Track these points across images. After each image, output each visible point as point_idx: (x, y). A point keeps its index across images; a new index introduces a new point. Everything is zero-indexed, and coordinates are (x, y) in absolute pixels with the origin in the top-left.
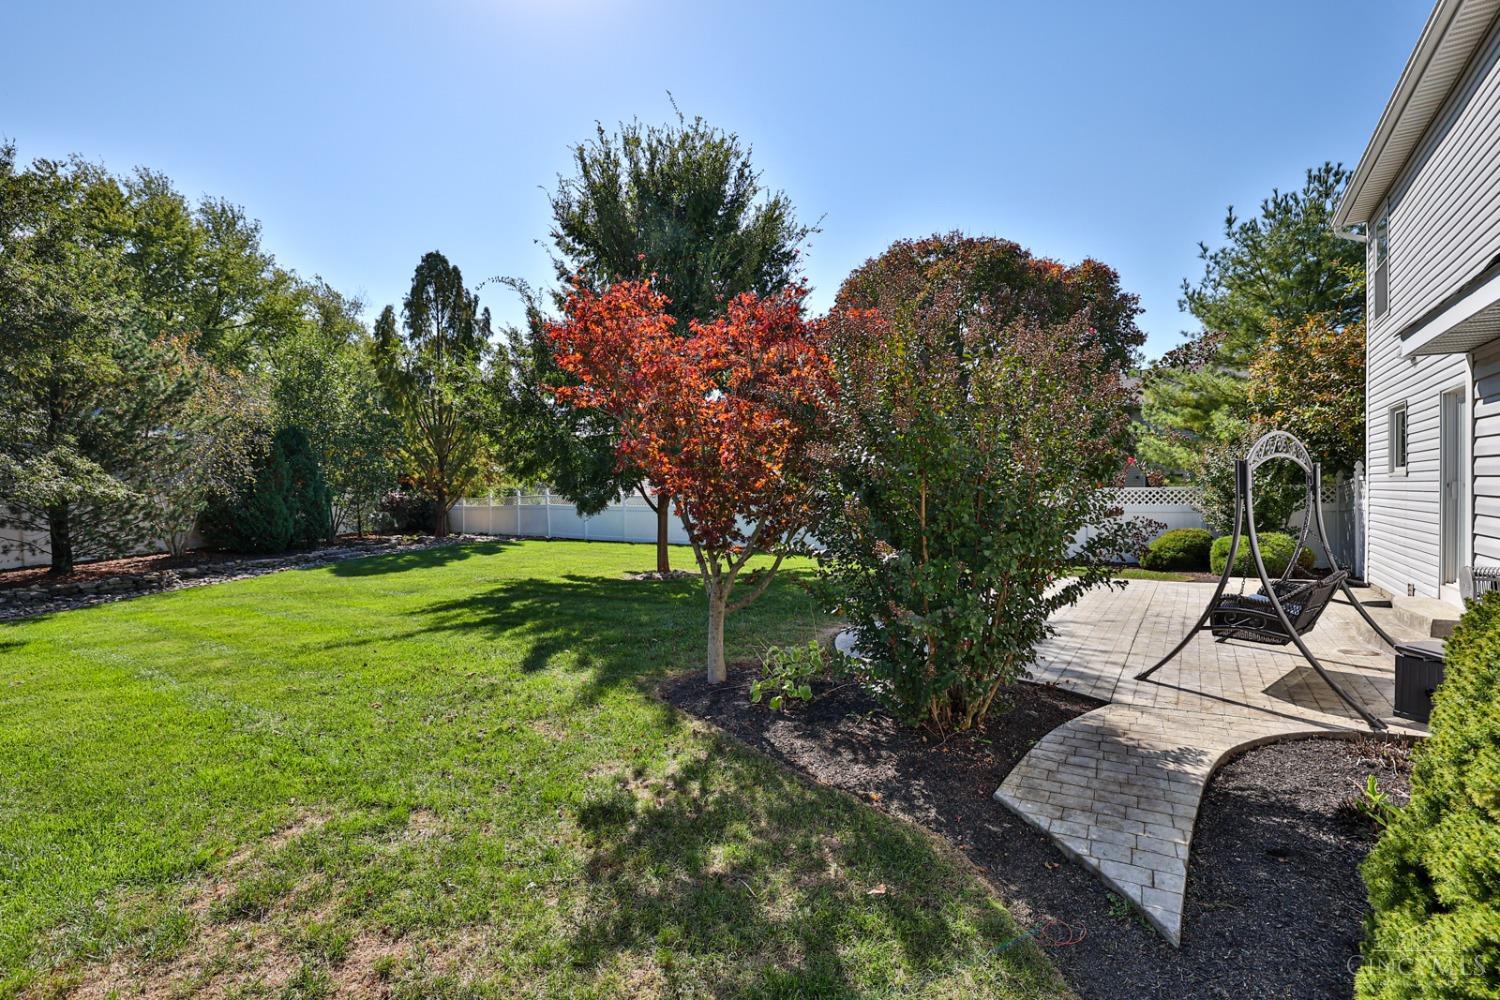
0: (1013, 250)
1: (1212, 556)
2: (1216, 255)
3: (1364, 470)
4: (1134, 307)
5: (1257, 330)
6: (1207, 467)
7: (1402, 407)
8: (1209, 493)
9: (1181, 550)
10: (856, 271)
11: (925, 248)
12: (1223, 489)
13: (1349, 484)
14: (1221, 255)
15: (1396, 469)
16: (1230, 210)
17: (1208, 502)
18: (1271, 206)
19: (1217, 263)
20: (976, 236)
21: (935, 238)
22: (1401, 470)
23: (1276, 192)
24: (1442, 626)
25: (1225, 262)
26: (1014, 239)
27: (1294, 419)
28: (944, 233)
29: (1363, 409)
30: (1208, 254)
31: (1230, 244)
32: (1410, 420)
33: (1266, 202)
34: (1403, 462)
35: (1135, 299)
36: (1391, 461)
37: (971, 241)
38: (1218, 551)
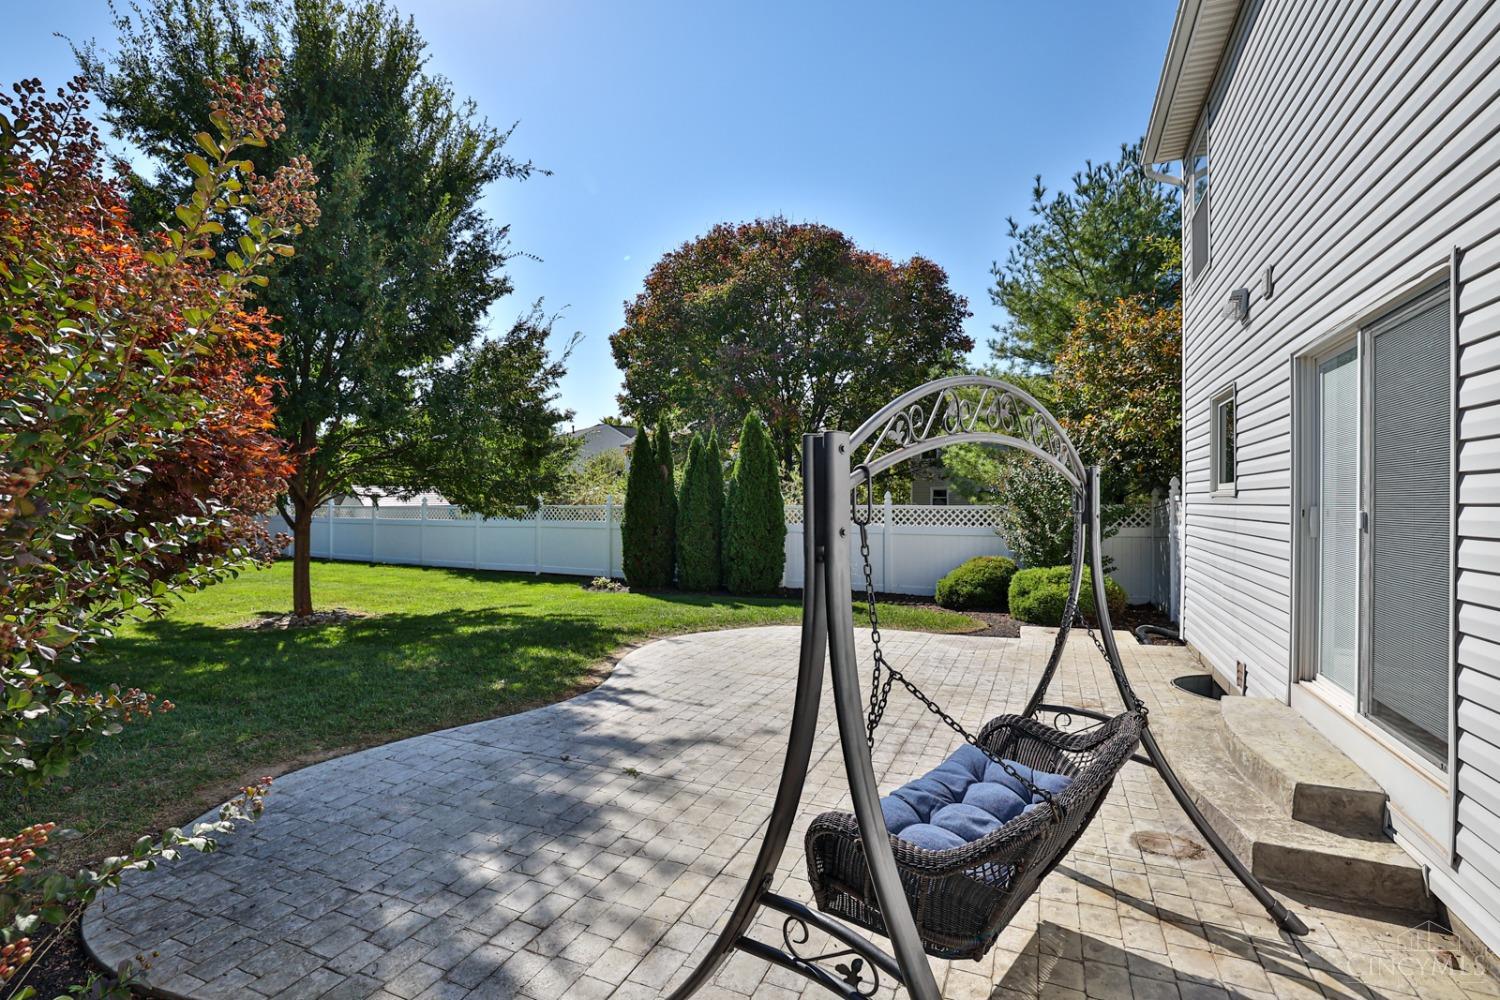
0: (835, 240)
1: (1010, 594)
2: (1026, 233)
3: (1180, 488)
4: (962, 309)
5: (1067, 321)
6: (1011, 482)
7: (1229, 394)
8: (1013, 514)
9: (979, 585)
10: (669, 255)
11: (747, 235)
12: (1029, 510)
13: (1164, 505)
14: (1031, 233)
15: (1221, 486)
16: (1038, 180)
17: (1011, 526)
18: (1085, 182)
19: (1026, 243)
20: (798, 222)
21: (758, 223)
22: (1226, 488)
23: (1089, 164)
24: (1311, 797)
25: (1035, 242)
26: (837, 228)
27: (1105, 424)
28: (766, 217)
29: (1179, 410)
30: (1017, 231)
31: (1039, 220)
32: (1241, 411)
33: (1079, 176)
34: (1230, 476)
35: (963, 302)
36: (1214, 475)
37: (794, 228)
38: (1016, 590)
